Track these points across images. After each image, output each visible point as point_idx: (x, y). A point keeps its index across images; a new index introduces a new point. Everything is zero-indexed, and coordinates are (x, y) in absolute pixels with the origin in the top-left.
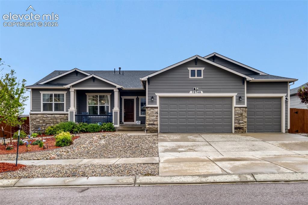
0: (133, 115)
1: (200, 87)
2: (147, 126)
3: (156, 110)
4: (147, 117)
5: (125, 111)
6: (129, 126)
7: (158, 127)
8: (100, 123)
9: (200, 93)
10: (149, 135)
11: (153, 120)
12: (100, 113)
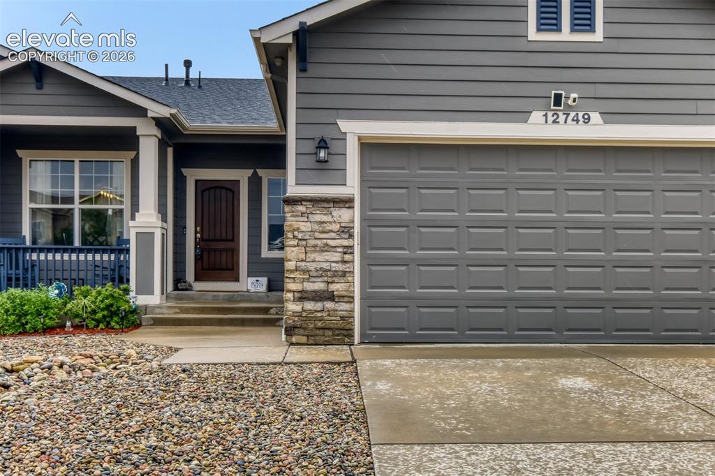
0: (234, 252)
1: (589, 90)
2: (293, 307)
3: (343, 215)
4: (292, 255)
5: (202, 232)
6: (215, 299)
7: (352, 311)
8: (59, 288)
9: (587, 120)
10: (299, 364)
11: (327, 271)
12: (84, 241)
